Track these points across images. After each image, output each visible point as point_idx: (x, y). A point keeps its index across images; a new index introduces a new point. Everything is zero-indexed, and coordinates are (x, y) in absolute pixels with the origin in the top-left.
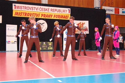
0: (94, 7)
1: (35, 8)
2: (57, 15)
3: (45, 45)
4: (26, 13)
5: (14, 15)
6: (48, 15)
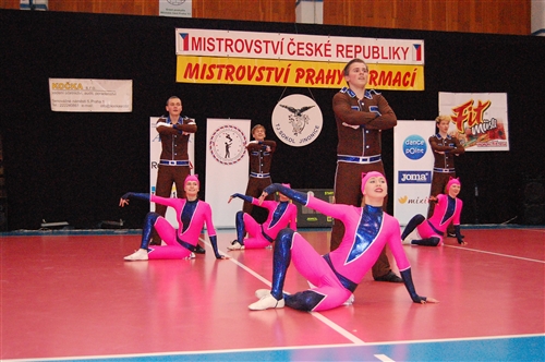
0: (532, 32)
1: (267, 42)
4: (233, 67)
5: (180, 78)
6: (326, 74)
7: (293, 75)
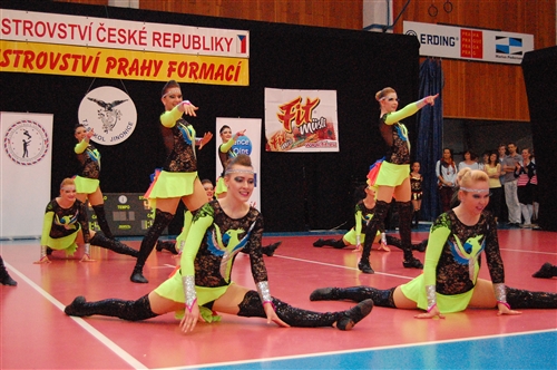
0: (365, 26)
1: (73, 26)
2: (182, 64)
3: (124, 207)
4: (33, 54)
6: (140, 64)
7: (103, 65)
